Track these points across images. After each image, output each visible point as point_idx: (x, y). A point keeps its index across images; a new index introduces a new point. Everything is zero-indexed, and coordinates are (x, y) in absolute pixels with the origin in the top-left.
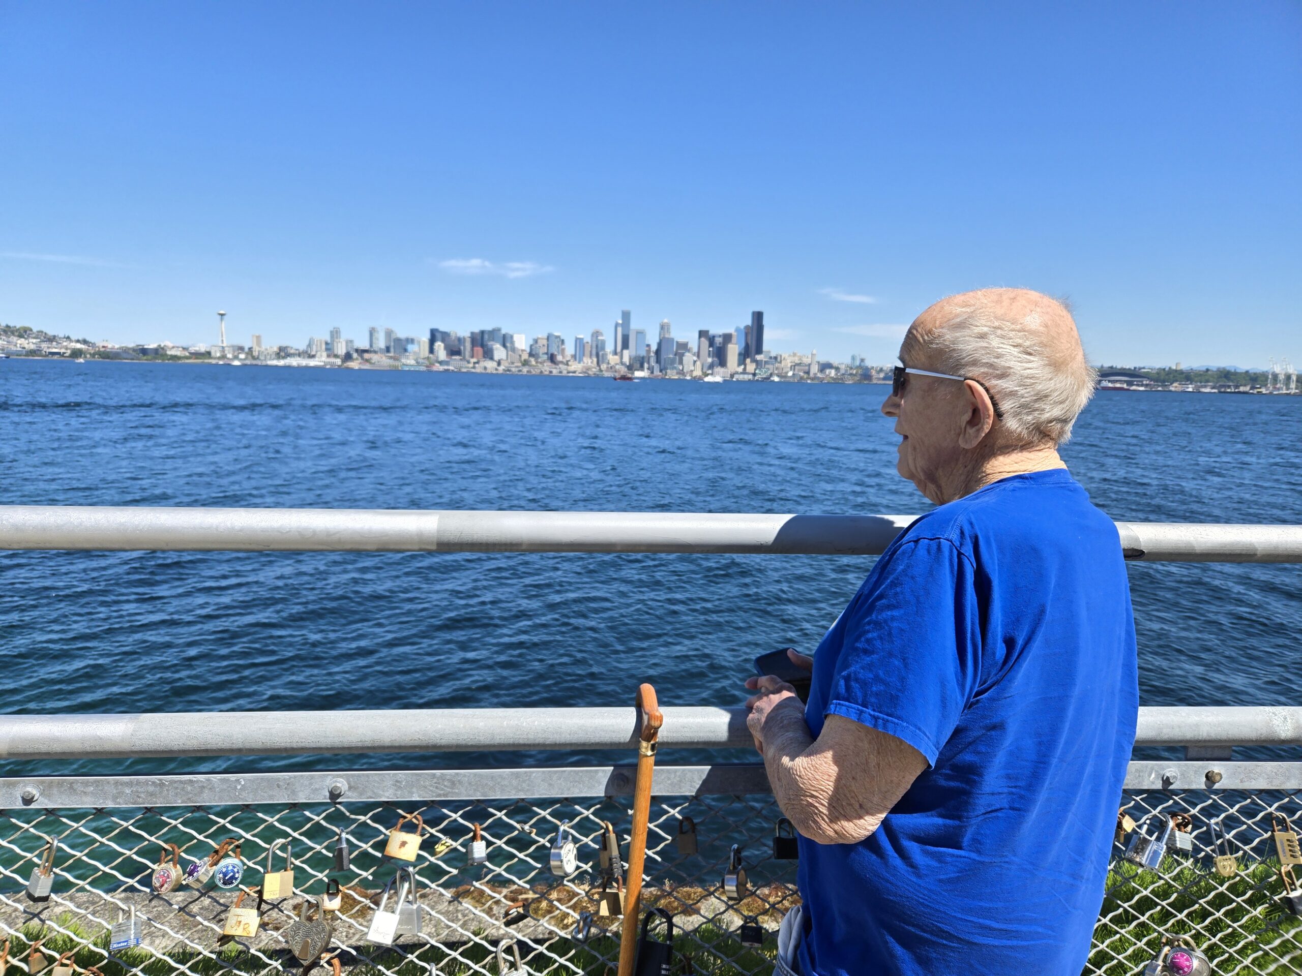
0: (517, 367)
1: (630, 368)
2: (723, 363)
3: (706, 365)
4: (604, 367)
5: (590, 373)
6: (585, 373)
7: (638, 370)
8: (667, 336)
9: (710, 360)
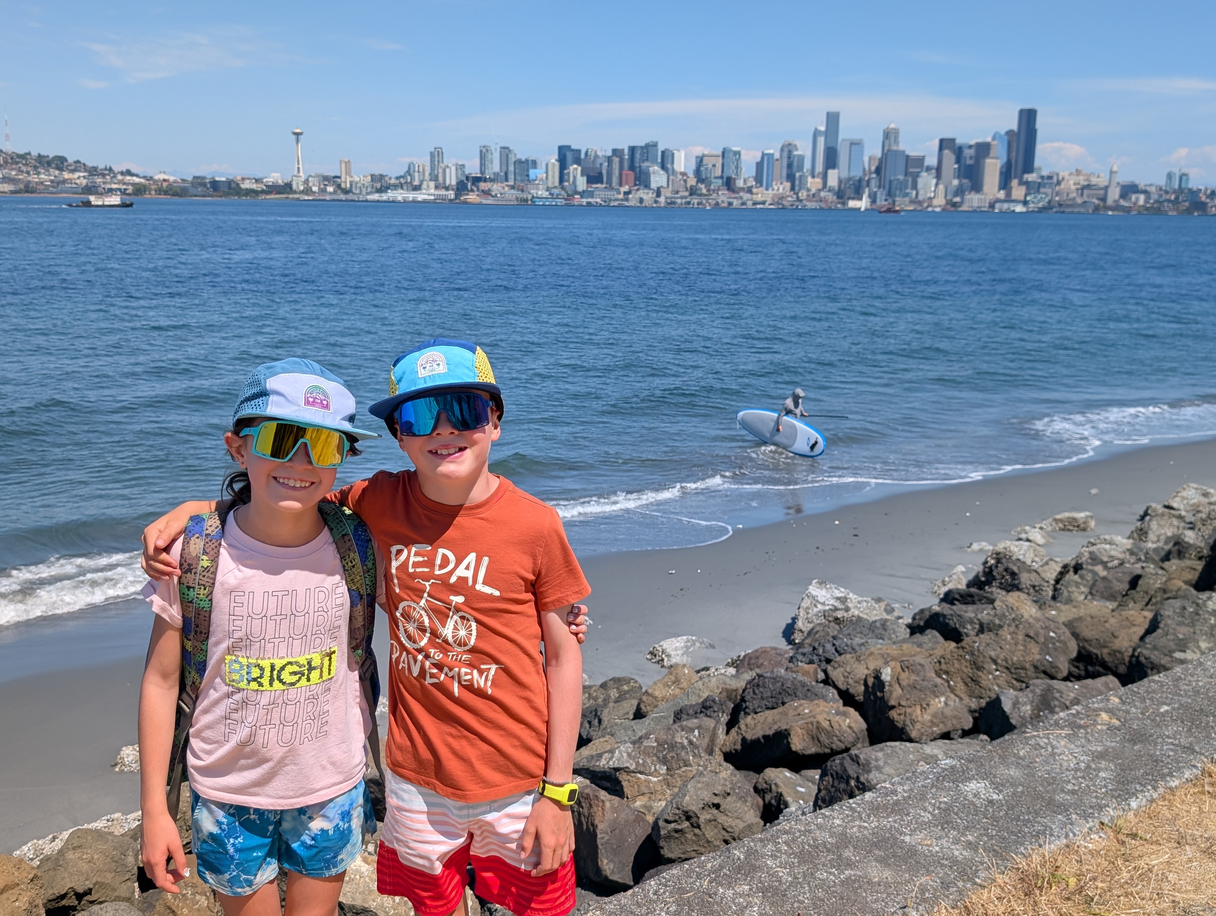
0: (682, 197)
1: (841, 195)
2: (977, 187)
3: (952, 190)
4: (803, 194)
5: (785, 203)
6: (778, 203)
7: (853, 199)
8: (894, 148)
9: (956, 182)
